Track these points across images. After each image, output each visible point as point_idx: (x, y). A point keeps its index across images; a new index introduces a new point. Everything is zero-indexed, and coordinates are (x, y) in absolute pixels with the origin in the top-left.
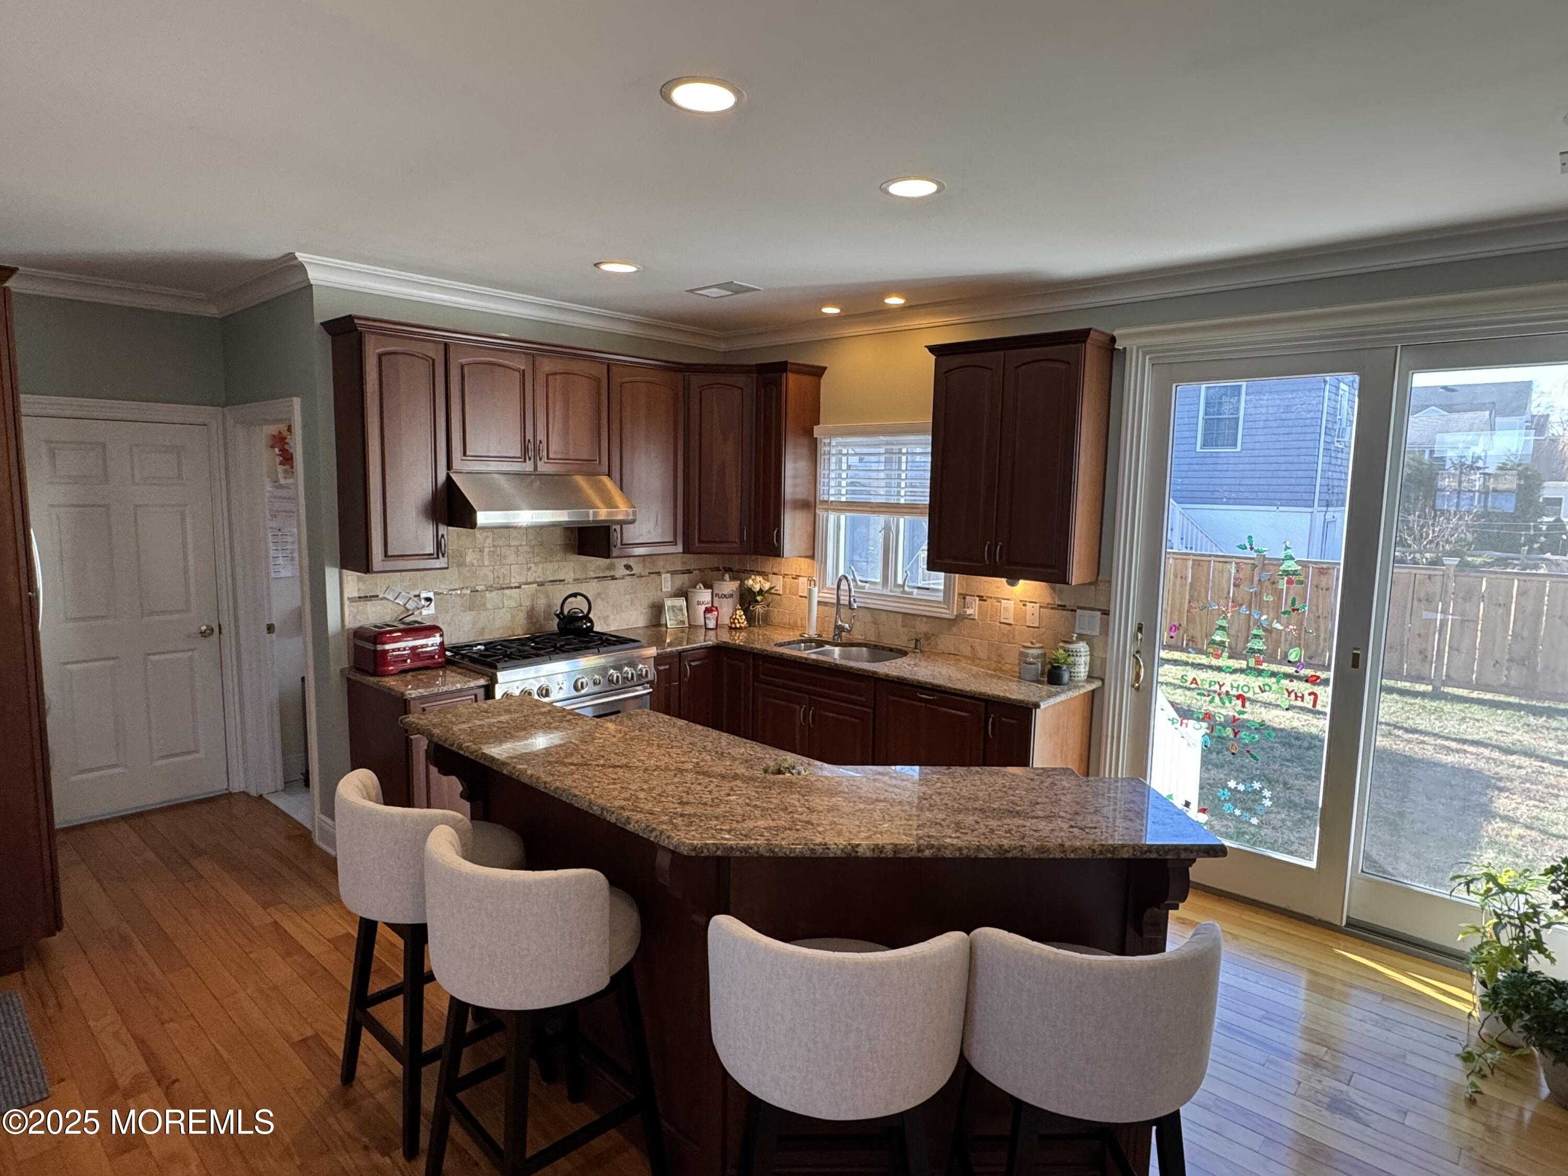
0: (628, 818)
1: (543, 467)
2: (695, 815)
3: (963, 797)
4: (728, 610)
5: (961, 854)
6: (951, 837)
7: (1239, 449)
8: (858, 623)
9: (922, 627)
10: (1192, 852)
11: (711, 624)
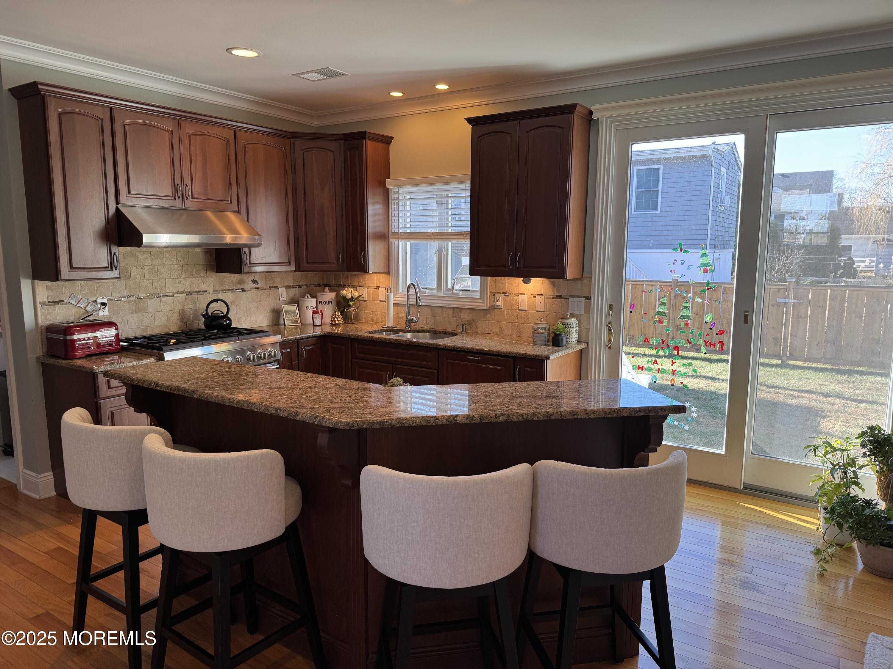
0: (297, 412)
1: (189, 204)
2: (343, 407)
3: (518, 391)
4: (328, 312)
5: (523, 418)
6: (515, 409)
7: (659, 211)
8: (421, 318)
9: (466, 317)
10: (665, 410)
11: (318, 322)
